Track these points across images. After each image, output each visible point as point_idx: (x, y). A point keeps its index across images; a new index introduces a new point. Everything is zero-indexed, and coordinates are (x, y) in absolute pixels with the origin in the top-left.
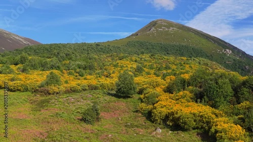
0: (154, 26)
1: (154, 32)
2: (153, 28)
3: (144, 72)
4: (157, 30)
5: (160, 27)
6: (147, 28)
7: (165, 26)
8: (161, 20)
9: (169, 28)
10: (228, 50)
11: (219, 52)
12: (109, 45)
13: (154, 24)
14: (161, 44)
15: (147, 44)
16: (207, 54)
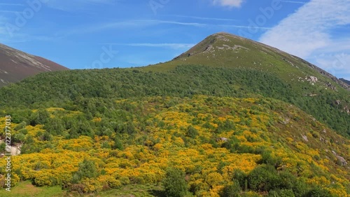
0: (212, 42)
1: (211, 52)
2: (211, 47)
3: (197, 137)
4: (216, 49)
5: (220, 44)
6: (202, 45)
7: (226, 43)
8: (222, 34)
9: (232, 46)
10: (312, 77)
11: (301, 80)
12: (150, 72)
13: (211, 40)
14: (221, 69)
15: (203, 69)
16: (284, 83)
